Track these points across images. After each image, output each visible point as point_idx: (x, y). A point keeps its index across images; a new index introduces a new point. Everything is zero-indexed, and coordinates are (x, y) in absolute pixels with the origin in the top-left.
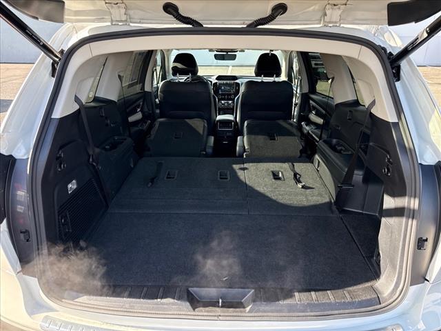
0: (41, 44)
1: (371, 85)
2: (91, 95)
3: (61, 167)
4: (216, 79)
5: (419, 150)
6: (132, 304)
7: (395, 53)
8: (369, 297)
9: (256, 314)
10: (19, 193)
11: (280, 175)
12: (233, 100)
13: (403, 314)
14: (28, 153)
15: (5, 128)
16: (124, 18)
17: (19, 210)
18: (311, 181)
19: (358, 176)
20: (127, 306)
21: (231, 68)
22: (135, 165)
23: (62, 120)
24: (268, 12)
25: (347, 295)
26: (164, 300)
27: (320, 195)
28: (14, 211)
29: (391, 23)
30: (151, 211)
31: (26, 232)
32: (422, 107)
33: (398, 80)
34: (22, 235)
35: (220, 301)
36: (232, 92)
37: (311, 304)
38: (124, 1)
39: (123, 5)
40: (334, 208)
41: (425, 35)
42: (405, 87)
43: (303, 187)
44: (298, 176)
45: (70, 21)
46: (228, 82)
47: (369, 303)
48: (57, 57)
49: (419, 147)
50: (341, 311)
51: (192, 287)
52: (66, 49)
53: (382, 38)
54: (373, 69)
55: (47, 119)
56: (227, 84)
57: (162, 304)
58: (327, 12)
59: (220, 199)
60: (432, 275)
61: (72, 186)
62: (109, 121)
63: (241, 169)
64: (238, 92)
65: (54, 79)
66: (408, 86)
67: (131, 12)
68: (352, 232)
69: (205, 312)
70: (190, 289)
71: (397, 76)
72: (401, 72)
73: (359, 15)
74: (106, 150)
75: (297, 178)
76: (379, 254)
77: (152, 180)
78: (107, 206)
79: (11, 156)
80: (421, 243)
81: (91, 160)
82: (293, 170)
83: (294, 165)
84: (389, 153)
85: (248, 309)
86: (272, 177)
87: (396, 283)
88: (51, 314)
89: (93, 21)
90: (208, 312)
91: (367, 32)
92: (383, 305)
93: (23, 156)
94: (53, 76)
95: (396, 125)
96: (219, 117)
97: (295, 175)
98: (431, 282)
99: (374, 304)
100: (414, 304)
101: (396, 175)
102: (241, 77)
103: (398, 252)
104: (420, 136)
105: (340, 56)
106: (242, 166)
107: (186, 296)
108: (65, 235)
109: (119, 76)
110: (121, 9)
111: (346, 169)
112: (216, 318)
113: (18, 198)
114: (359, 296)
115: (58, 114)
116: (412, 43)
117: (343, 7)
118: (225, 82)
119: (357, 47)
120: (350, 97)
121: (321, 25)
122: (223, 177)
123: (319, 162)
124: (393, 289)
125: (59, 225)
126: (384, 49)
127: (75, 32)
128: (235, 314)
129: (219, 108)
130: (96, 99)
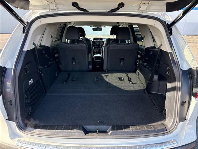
0: (19, 18)
1: (160, 37)
2: (39, 44)
3: (26, 72)
4: (93, 39)
5: (181, 63)
6: (58, 133)
7: (169, 24)
8: (162, 128)
9: (113, 136)
10: (8, 83)
11: (122, 79)
12: (101, 48)
13: (177, 135)
14: (12, 66)
15: (2, 55)
16: (55, 8)
17: (7, 91)
18: (135, 81)
19: (156, 77)
20: (56, 134)
22: (58, 75)
23: (27, 51)
25: (152, 127)
26: (73, 131)
27: (140, 86)
28: (5, 91)
29: (167, 11)
30: (65, 94)
31: (11, 101)
32: (182, 46)
33: (171, 35)
34: (9, 102)
35: (97, 131)
36: (100, 45)
37: (137, 131)
38: (55, 1)
39: (55, 3)
40: (146, 92)
43: (132, 83)
44: (130, 79)
45: (31, 9)
48: (26, 25)
49: (181, 62)
50: (150, 134)
52: (29, 21)
53: (164, 18)
54: (160, 30)
55: (21, 51)
56: (98, 41)
57: (71, 132)
58: (141, 6)
59: (96, 89)
60: (188, 118)
61: (31, 82)
62: (46, 56)
63: (105, 76)
64: (103, 45)
65: (24, 35)
66: (175, 37)
67: (58, 6)
68: (154, 102)
69: (91, 135)
70: (84, 126)
72: (172, 32)
73: (154, 8)
74: (45, 67)
75: (129, 80)
76: (165, 110)
77: (66, 81)
78: (46, 92)
79: (4, 67)
80: (183, 103)
81: (39, 71)
82: (128, 76)
83: (128, 75)
84: (168, 66)
85: (109, 133)
86: (118, 79)
87: (173, 121)
88: (21, 138)
89: (41, 10)
90: (92, 135)
91: (158, 15)
92: (168, 131)
93: (10, 67)
94: (24, 33)
95: (171, 53)
96: (95, 56)
97: (129, 78)
98: (188, 120)
99: (164, 131)
100: (181, 131)
101: (172, 75)
102: (104, 39)
104: (181, 58)
106: (105, 75)
107: (82, 129)
108: (28, 103)
109: (51, 36)
110: (54, 5)
111: (151, 75)
112: (95, 138)
113: (7, 86)
114: (157, 127)
115: (26, 49)
116: (177, 19)
117: (147, 4)
119: (154, 21)
121: (139, 12)
122: (97, 79)
123: (139, 73)
124: (172, 124)
125: (25, 98)
126: (165, 22)
127: (33, 14)
128: (104, 136)
129: (95, 52)
130: (41, 46)
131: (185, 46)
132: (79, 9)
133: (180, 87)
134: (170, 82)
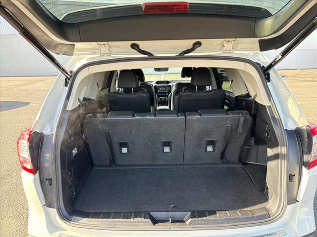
0: (62, 68)
3: (70, 139)
4: (156, 83)
6: (115, 223)
7: (266, 66)
8: (262, 214)
9: (193, 226)
10: (46, 155)
12: (168, 96)
13: (285, 224)
14: (52, 131)
16: (108, 52)
17: (46, 166)
19: (252, 140)
20: (112, 224)
21: (163, 75)
23: (72, 111)
24: (191, 46)
25: (249, 213)
26: (136, 220)
28: (43, 166)
29: (261, 50)
31: (50, 180)
33: (269, 81)
34: (47, 181)
35: (170, 219)
36: (166, 91)
37: (227, 219)
38: (109, 43)
39: (108, 45)
41: (280, 57)
42: (273, 85)
45: (76, 55)
46: (164, 85)
47: (263, 217)
48: (69, 75)
50: (246, 223)
51: (151, 212)
52: (74, 71)
53: (257, 58)
54: (254, 75)
56: (163, 86)
57: (134, 222)
58: (225, 45)
60: (300, 198)
61: (75, 151)
64: (170, 91)
65: (67, 89)
67: (112, 49)
68: (250, 176)
69: (161, 226)
70: (151, 213)
71: (268, 79)
72: (270, 77)
73: (243, 46)
76: (268, 188)
79: (42, 133)
80: (291, 177)
81: (83, 136)
84: (267, 124)
85: (187, 223)
87: (279, 204)
88: (63, 232)
89: (89, 54)
90: (163, 226)
91: (249, 55)
92: (272, 218)
93: (49, 133)
94: (66, 86)
95: (269, 107)
96: (159, 108)
98: (300, 202)
99: (266, 218)
100: (291, 218)
101: (272, 137)
102: (172, 82)
103: (278, 184)
105: (236, 69)
107: (148, 217)
109: (97, 84)
110: (106, 48)
112: (168, 229)
113: (46, 158)
114: (256, 213)
115: (70, 108)
116: (274, 61)
117: (233, 42)
118: (162, 85)
119: (243, 63)
120: (244, 92)
121: (222, 52)
124: (277, 208)
125: (68, 175)
126: (259, 64)
127: (78, 60)
129: (158, 102)
131: (289, 96)
132: (140, 53)
133: (284, 154)
134: (272, 147)
